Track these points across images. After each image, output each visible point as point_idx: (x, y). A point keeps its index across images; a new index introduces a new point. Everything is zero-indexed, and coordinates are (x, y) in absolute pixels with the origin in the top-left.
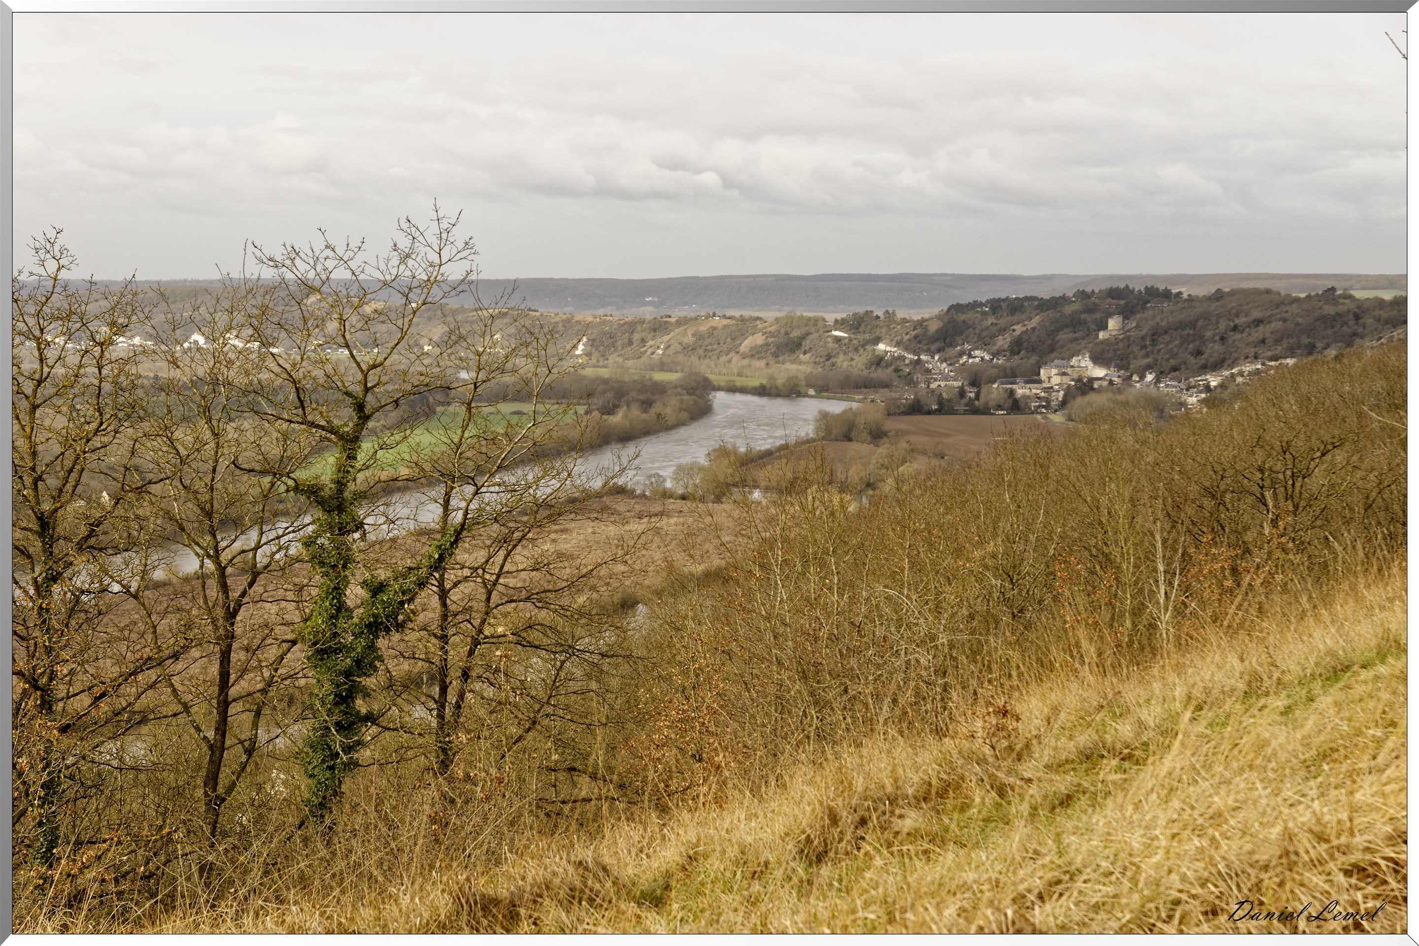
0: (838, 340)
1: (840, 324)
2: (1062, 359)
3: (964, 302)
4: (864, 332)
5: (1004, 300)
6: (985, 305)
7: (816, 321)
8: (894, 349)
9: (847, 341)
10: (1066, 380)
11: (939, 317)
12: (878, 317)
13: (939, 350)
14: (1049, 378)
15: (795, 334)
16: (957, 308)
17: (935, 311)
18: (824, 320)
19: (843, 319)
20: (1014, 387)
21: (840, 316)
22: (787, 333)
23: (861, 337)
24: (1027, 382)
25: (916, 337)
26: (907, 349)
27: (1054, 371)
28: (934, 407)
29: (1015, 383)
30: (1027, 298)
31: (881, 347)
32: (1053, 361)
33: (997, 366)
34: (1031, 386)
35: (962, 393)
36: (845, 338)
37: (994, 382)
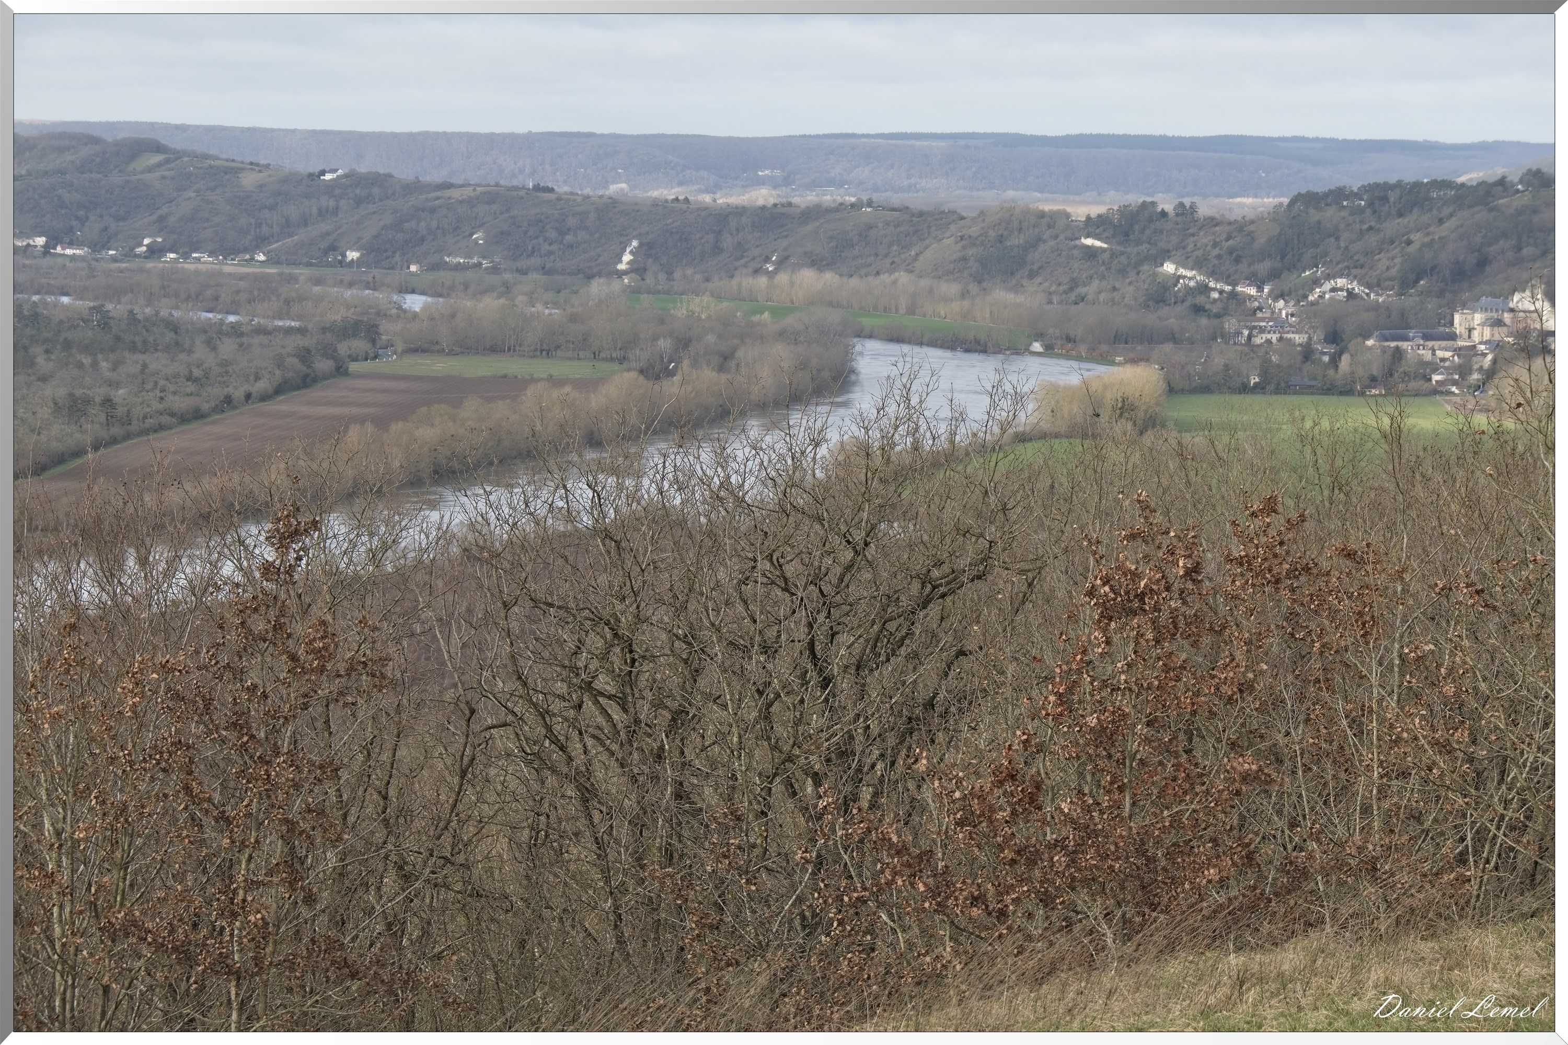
0: (1091, 253)
1: (1094, 226)
2: (1495, 296)
3: (1320, 188)
4: (1139, 242)
5: (1393, 187)
6: (1358, 196)
7: (1051, 220)
8: (1189, 274)
9: (1106, 256)
10: (1500, 334)
11: (1276, 214)
12: (1164, 214)
13: (1274, 275)
14: (1470, 330)
15: (1016, 241)
16: (1309, 199)
17: (1269, 202)
18: (1068, 215)
19: (1100, 216)
20: (1405, 345)
21: (1096, 210)
22: (1001, 239)
23: (1132, 250)
24: (1426, 337)
25: (1231, 252)
26: (1213, 274)
27: (1478, 318)
28: (1254, 380)
29: (1406, 339)
30: (1437, 184)
31: (1169, 268)
32: (1478, 299)
33: (1376, 307)
34: (1436, 344)
35: (1307, 353)
36: (1103, 250)
37: (1367, 337)
